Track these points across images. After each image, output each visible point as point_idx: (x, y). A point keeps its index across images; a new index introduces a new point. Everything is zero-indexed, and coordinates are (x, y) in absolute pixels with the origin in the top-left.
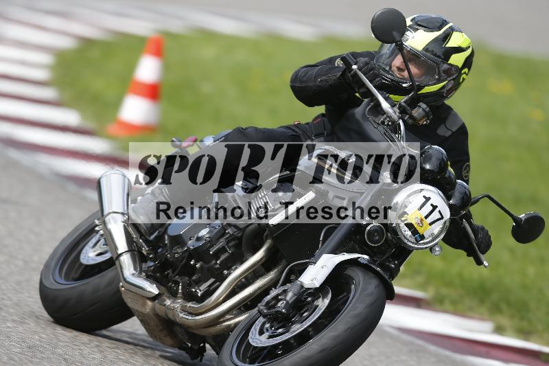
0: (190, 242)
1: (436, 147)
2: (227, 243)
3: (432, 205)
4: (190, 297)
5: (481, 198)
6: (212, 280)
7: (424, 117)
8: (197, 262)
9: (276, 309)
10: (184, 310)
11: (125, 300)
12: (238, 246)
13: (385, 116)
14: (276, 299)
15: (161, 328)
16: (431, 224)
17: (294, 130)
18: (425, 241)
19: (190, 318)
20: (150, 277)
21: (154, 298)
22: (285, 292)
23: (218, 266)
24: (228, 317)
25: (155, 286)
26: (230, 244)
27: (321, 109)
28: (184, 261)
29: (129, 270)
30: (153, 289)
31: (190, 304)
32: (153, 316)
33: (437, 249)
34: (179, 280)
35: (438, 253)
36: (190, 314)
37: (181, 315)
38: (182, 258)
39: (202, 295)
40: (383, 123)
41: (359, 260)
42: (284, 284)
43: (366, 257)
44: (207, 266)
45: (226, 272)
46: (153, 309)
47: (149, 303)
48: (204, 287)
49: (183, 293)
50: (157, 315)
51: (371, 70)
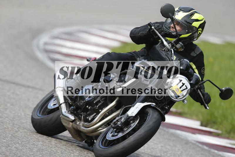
0: (86, 98)
1: (185, 60)
2: (101, 99)
3: (182, 83)
4: (86, 121)
5: (206, 81)
6: (95, 114)
7: (181, 47)
8: (89, 106)
9: (117, 125)
10: (83, 126)
11: (62, 122)
12: (105, 100)
13: (166, 47)
14: (118, 121)
15: (76, 133)
16: (182, 91)
17: (132, 54)
18: (180, 98)
19: (85, 129)
20: (72, 113)
21: (73, 121)
22: (121, 118)
23: (97, 108)
24: (100, 128)
25: (73, 116)
26: (102, 99)
27: (144, 45)
28: (84, 106)
29: (64, 110)
30: (72, 118)
31: (86, 123)
32: (73, 129)
33: (186, 101)
34: (82, 114)
35: (186, 103)
36: (86, 127)
37: (82, 128)
38: (83, 105)
39: (91, 120)
40: (165, 50)
41: (151, 105)
42: (121, 115)
43: (154, 104)
44: (93, 108)
45: (100, 110)
46: (72, 126)
47: (71, 123)
48: (92, 116)
49: (84, 119)
50: (74, 128)
51: (160, 29)
